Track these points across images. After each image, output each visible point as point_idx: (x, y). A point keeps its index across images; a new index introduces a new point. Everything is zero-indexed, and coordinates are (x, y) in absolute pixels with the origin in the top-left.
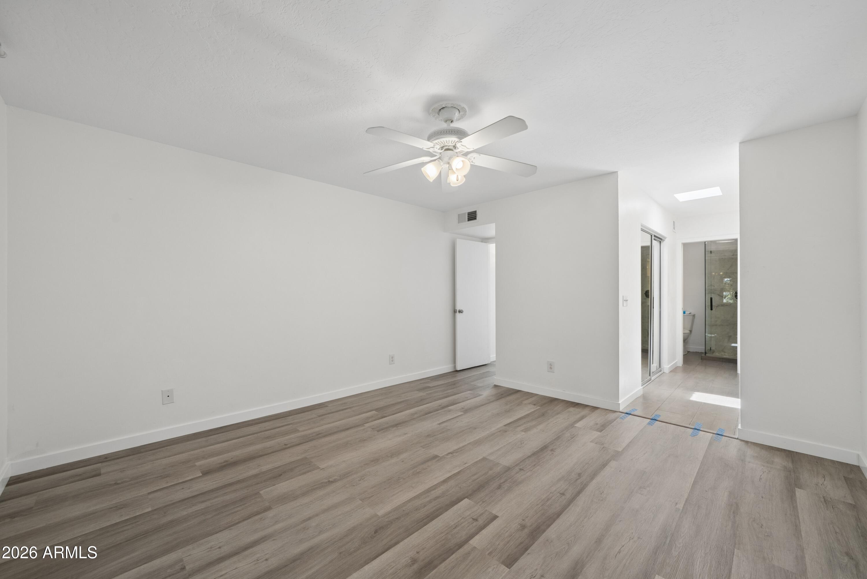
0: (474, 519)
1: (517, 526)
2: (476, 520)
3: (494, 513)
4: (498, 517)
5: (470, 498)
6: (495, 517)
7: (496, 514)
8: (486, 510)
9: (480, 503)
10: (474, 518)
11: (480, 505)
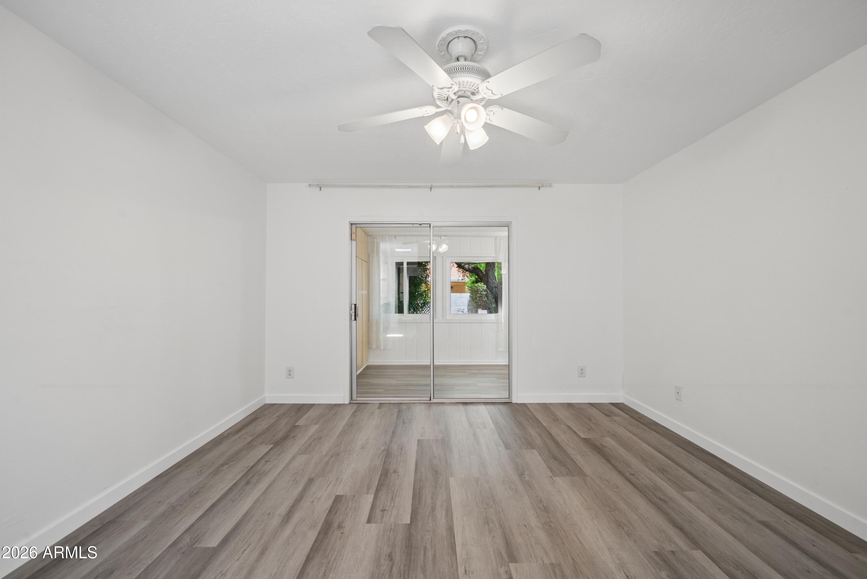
0: (385, 510)
1: (346, 524)
2: (383, 511)
3: (373, 524)
4: (367, 523)
5: (407, 526)
6: (369, 521)
7: (371, 524)
8: (382, 523)
9: (393, 525)
10: (386, 512)
11: (391, 524)
